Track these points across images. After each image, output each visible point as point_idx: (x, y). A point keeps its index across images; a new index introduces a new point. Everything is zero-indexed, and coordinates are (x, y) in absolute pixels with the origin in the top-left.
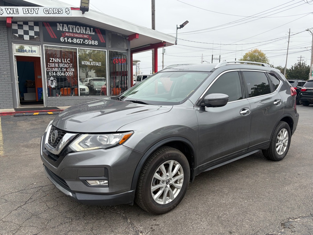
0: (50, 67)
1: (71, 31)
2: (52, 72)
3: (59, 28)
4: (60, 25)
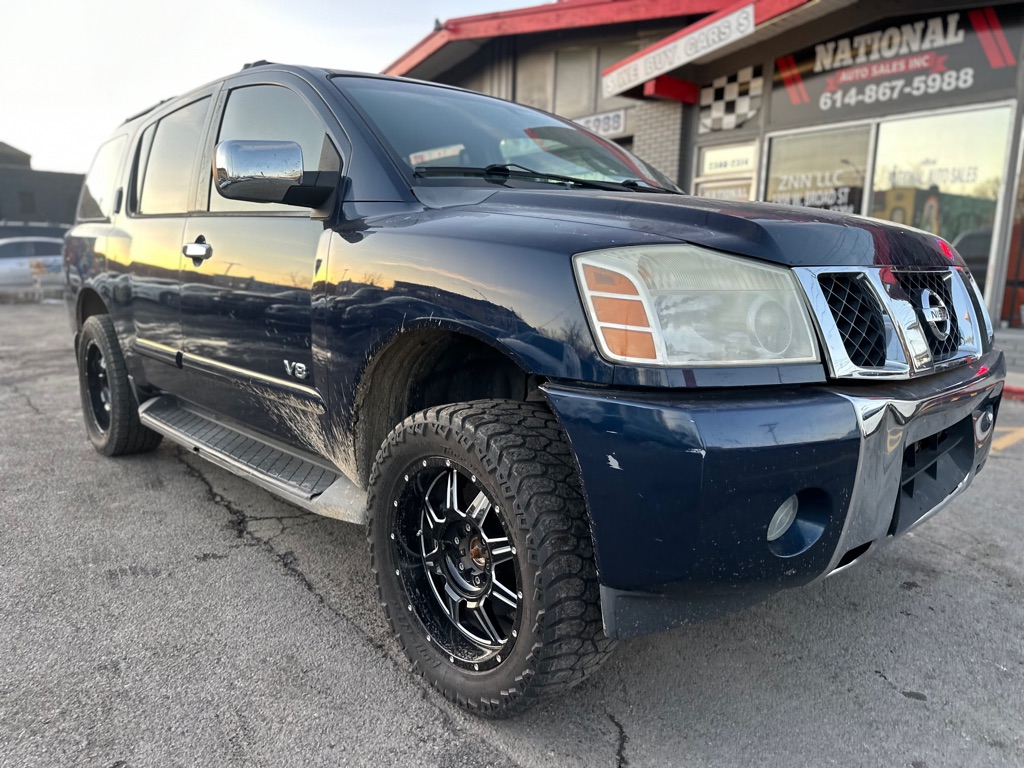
1: (861, 59)
4: (827, 50)
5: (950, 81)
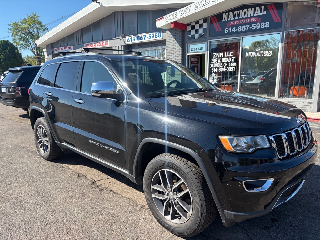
0: (213, 63)
2: (214, 68)
3: (225, 18)
4: (226, 15)
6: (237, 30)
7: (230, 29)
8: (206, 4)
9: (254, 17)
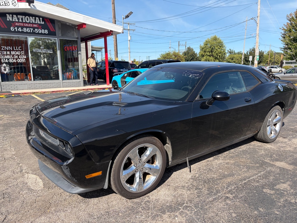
0: (2, 55)
1: (20, 21)
2: (4, 59)
3: (9, 18)
4: (10, 16)
5: (43, 31)
6: (22, 30)
7: (16, 28)
8: (6, 5)
9: (35, 24)
